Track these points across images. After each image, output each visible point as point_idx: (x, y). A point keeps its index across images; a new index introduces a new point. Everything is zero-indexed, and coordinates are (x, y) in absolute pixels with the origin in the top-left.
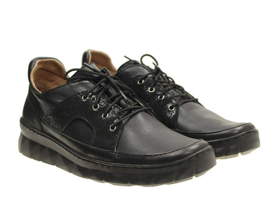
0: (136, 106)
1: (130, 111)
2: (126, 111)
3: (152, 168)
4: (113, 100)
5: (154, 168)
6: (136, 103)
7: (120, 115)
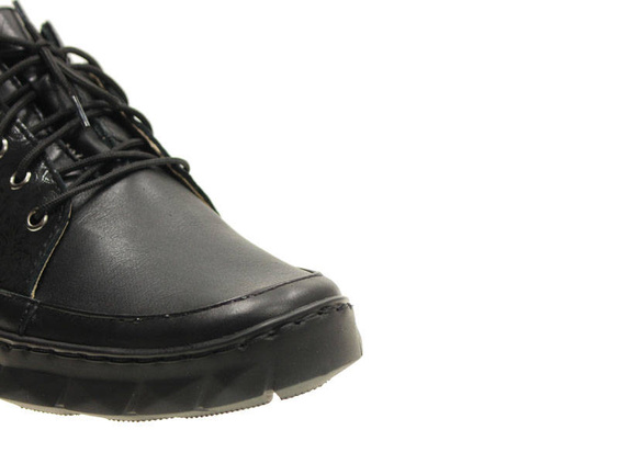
0: (140, 153)
1: (109, 164)
2: (91, 164)
3: (132, 360)
4: (57, 125)
5: (137, 361)
6: (134, 140)
7: (67, 179)
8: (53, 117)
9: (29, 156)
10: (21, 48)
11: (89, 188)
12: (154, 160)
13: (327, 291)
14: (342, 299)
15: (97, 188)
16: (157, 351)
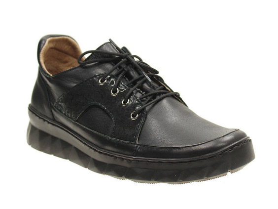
0: (162, 91)
1: (154, 96)
2: (149, 96)
4: (135, 83)
6: (161, 87)
7: (142, 101)
8: (133, 80)
9: (128, 94)
10: (117, 56)
11: (151, 104)
12: (169, 94)
13: (243, 135)
14: (249, 137)
15: (153, 104)
16: (189, 158)
